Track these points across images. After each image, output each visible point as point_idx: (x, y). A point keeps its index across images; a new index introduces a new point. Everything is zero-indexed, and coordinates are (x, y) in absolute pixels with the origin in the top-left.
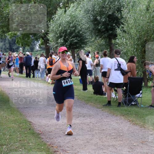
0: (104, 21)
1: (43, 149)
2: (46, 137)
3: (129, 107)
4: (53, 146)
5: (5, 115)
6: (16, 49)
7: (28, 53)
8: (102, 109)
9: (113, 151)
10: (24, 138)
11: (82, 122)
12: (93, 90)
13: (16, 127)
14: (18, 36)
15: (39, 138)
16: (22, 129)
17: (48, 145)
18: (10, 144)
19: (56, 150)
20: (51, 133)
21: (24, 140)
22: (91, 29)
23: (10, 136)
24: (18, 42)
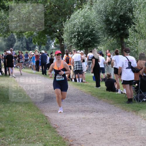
0: (116, 22)
1: (59, 142)
2: (62, 130)
3: (140, 103)
4: (69, 139)
5: (23, 110)
6: (32, 47)
7: (43, 52)
8: (114, 105)
10: (41, 131)
11: (96, 117)
12: (106, 87)
13: (34, 121)
14: (34, 35)
15: (56, 132)
16: (39, 123)
17: (64, 138)
18: (28, 138)
19: (72, 143)
20: (66, 127)
21: (41, 134)
22: (103, 29)
23: (28, 129)
24: (34, 41)
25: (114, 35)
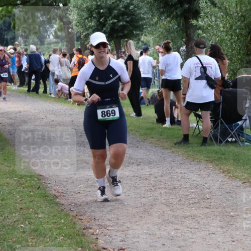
1: (64, 223)
2: (69, 201)
3: (222, 146)
4: (82, 218)
6: (11, 39)
8: (172, 151)
9: (192, 226)
10: (28, 204)
11: (136, 175)
12: (156, 116)
13: (14, 185)
14: (15, 14)
15: (57, 204)
16: (24, 188)
17: (73, 216)
19: (88, 225)
20: (78, 195)
21: (28, 208)
23: (3, 200)
25: (172, 13)
